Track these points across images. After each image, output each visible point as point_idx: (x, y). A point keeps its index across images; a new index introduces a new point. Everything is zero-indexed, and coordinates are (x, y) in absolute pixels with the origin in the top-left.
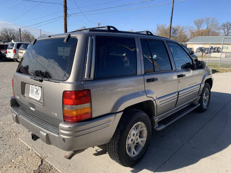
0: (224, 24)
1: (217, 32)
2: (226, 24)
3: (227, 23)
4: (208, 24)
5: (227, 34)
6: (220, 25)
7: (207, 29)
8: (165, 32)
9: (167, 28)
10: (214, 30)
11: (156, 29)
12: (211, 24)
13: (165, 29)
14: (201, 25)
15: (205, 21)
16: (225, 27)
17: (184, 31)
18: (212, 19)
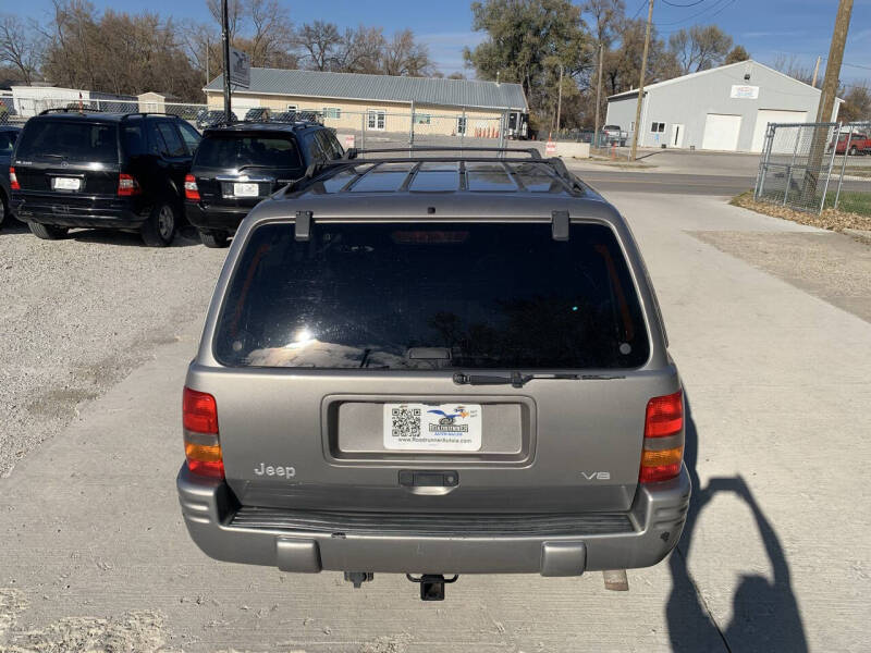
0: (308, 29)
1: (290, 52)
2: (312, 27)
3: (317, 24)
4: (258, 20)
5: (320, 63)
6: (296, 29)
7: (259, 39)
8: (100, 36)
9: (102, 19)
10: (283, 47)
11: (54, 18)
12: (267, 21)
13: (95, 22)
14: (237, 24)
15: (247, 9)
16: (313, 40)
17: (176, 39)
18: (270, 4)
